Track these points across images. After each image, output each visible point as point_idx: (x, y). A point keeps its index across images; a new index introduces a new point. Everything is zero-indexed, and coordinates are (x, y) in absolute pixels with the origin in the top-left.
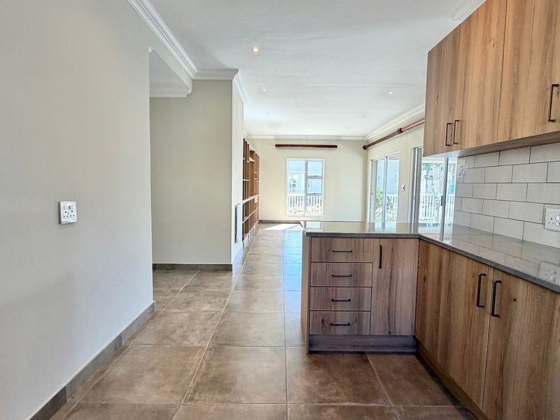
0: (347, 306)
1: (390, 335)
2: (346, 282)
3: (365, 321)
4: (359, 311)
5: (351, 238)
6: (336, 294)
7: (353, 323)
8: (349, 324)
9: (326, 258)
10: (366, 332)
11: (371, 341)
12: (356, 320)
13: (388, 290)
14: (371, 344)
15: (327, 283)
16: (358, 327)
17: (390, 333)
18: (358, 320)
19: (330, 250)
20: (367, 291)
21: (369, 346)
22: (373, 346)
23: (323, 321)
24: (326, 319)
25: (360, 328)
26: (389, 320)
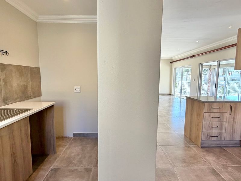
0: (217, 129)
1: (232, 140)
2: (217, 120)
3: (223, 135)
4: (221, 131)
5: (220, 103)
6: (213, 124)
7: (219, 135)
8: (217, 136)
9: (210, 110)
10: (223, 139)
11: (224, 142)
12: (220, 134)
13: (232, 123)
14: (223, 143)
15: (210, 120)
16: (220, 137)
17: (232, 139)
18: (221, 134)
19: (211, 108)
20: (224, 123)
21: (222, 144)
22: (225, 144)
23: (207, 135)
24: (208, 134)
25: (221, 138)
26: (232, 134)
